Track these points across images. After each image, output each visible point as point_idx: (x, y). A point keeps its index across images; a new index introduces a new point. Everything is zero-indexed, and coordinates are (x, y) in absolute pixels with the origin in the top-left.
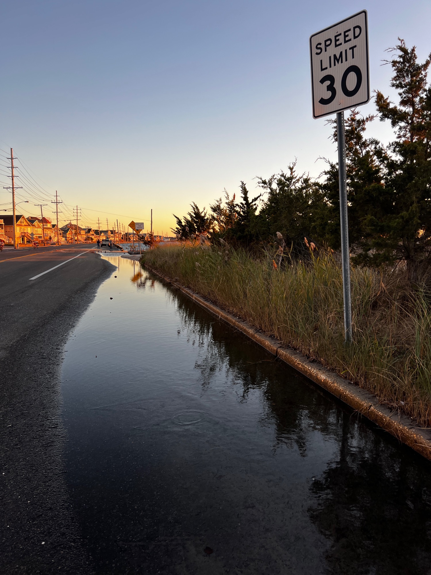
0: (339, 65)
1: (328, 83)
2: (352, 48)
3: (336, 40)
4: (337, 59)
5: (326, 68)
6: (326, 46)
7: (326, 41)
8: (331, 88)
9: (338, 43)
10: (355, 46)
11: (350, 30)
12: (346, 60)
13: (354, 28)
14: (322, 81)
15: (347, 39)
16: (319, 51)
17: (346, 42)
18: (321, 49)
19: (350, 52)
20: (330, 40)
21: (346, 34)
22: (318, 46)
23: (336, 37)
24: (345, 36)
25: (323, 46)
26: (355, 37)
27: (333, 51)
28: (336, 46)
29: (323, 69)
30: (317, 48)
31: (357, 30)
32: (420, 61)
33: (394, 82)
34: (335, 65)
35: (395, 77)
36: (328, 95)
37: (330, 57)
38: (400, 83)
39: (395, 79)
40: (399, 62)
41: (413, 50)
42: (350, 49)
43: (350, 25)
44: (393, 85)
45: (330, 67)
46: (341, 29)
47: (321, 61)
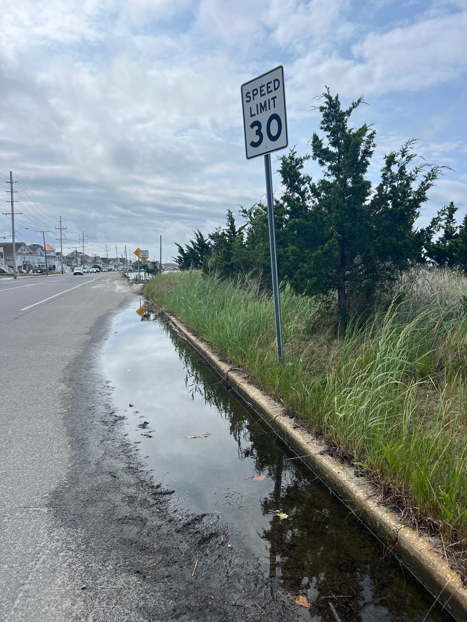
0: (264, 112)
1: (256, 128)
2: (274, 98)
3: (261, 91)
4: (263, 107)
6: (254, 95)
7: (253, 91)
8: (259, 133)
9: (263, 93)
10: (276, 97)
11: (271, 82)
12: (269, 109)
13: (275, 81)
14: (252, 126)
15: (269, 90)
16: (248, 99)
17: (268, 92)
18: (250, 97)
19: (272, 102)
20: (256, 90)
21: (269, 86)
23: (261, 87)
24: (268, 88)
25: (251, 95)
26: (275, 89)
27: (259, 100)
28: (262, 95)
29: (252, 116)
30: (247, 96)
32: (343, 108)
33: (323, 126)
34: (261, 112)
35: (323, 121)
36: (256, 139)
37: (257, 105)
38: (328, 126)
39: (323, 123)
40: (326, 108)
41: (337, 98)
42: (272, 99)
43: (271, 78)
44: (322, 128)
45: (258, 114)
46: (264, 81)
47: (251, 108)
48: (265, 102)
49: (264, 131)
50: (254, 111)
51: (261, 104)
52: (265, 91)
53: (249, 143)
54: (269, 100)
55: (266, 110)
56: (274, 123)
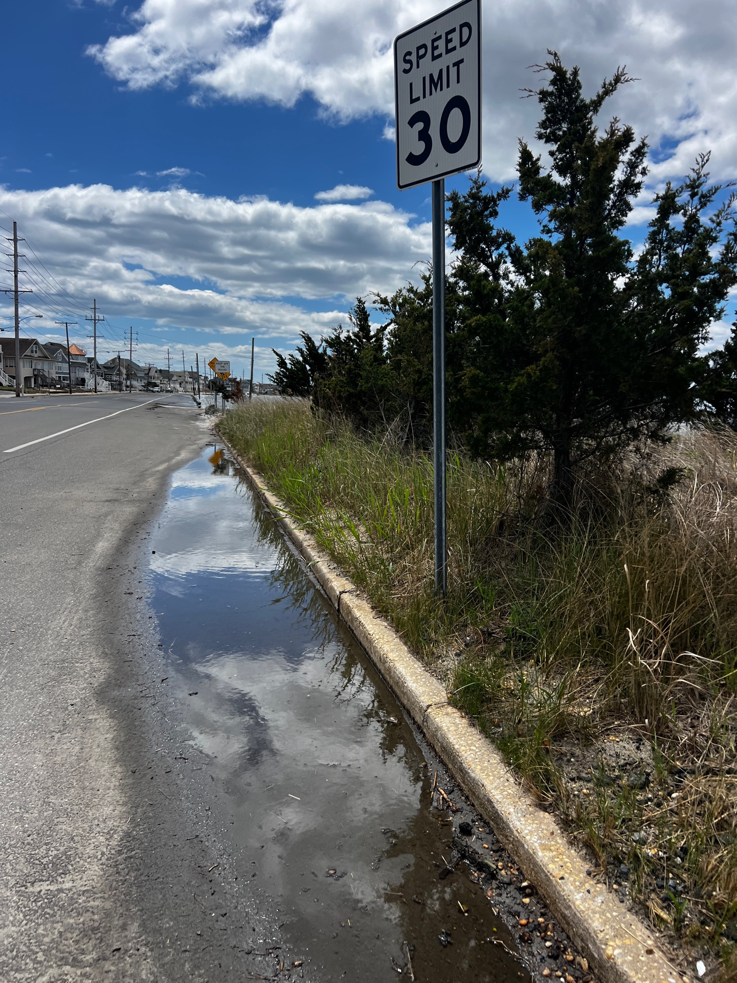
0: (437, 94)
1: (420, 126)
2: (457, 64)
3: (434, 48)
4: (435, 83)
5: (418, 99)
6: (419, 57)
7: (418, 48)
8: (424, 136)
9: (436, 53)
10: (462, 61)
11: (454, 30)
12: (448, 86)
13: (462, 26)
14: (412, 123)
15: (450, 46)
16: (408, 66)
17: (448, 51)
18: (410, 62)
19: (453, 71)
20: (424, 46)
21: (449, 37)
22: (408, 58)
23: (434, 41)
24: (448, 41)
25: (413, 58)
26: (462, 44)
27: (429, 67)
28: (434, 58)
29: (413, 101)
30: (406, 61)
31: (465, 30)
32: (587, 95)
33: (543, 131)
34: (431, 94)
35: (544, 122)
36: (419, 148)
37: (424, 78)
38: (553, 133)
39: (543, 125)
40: (551, 94)
41: (575, 73)
42: (454, 65)
43: (454, 21)
44: (540, 137)
45: (424, 97)
46: (441, 29)
47: (411, 84)
48: (441, 71)
49: (434, 132)
50: (418, 92)
51: (431, 76)
52: (442, 49)
53: (404, 156)
54: (448, 67)
55: (441, 89)
56: (456, 115)
